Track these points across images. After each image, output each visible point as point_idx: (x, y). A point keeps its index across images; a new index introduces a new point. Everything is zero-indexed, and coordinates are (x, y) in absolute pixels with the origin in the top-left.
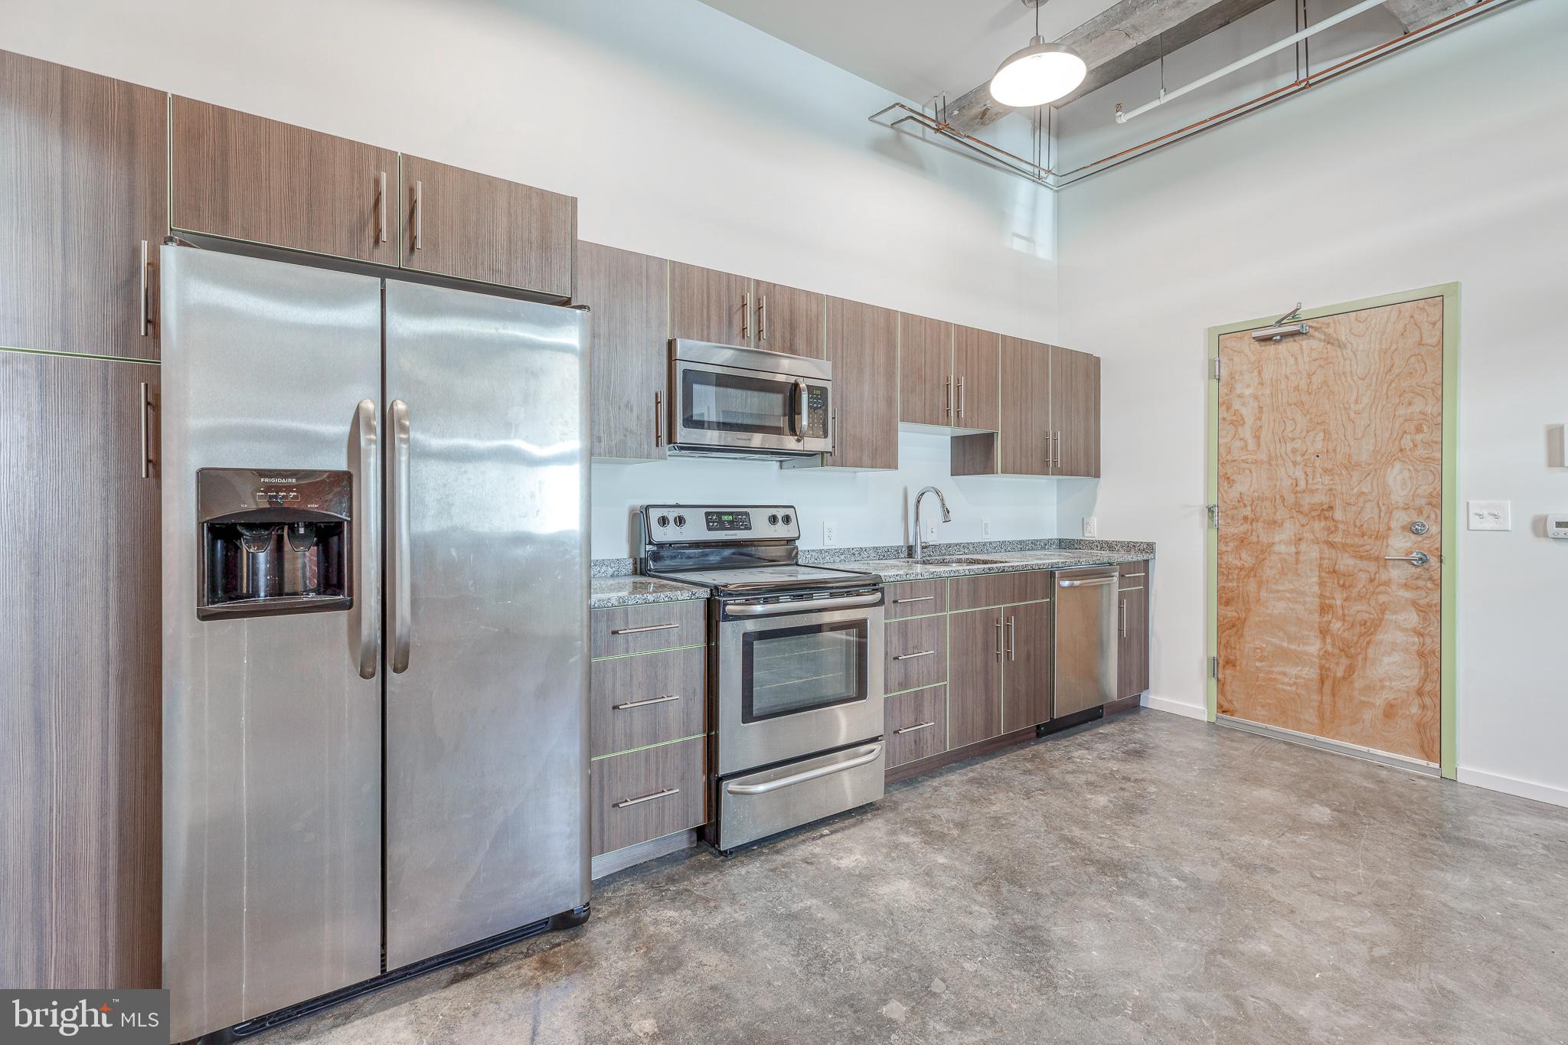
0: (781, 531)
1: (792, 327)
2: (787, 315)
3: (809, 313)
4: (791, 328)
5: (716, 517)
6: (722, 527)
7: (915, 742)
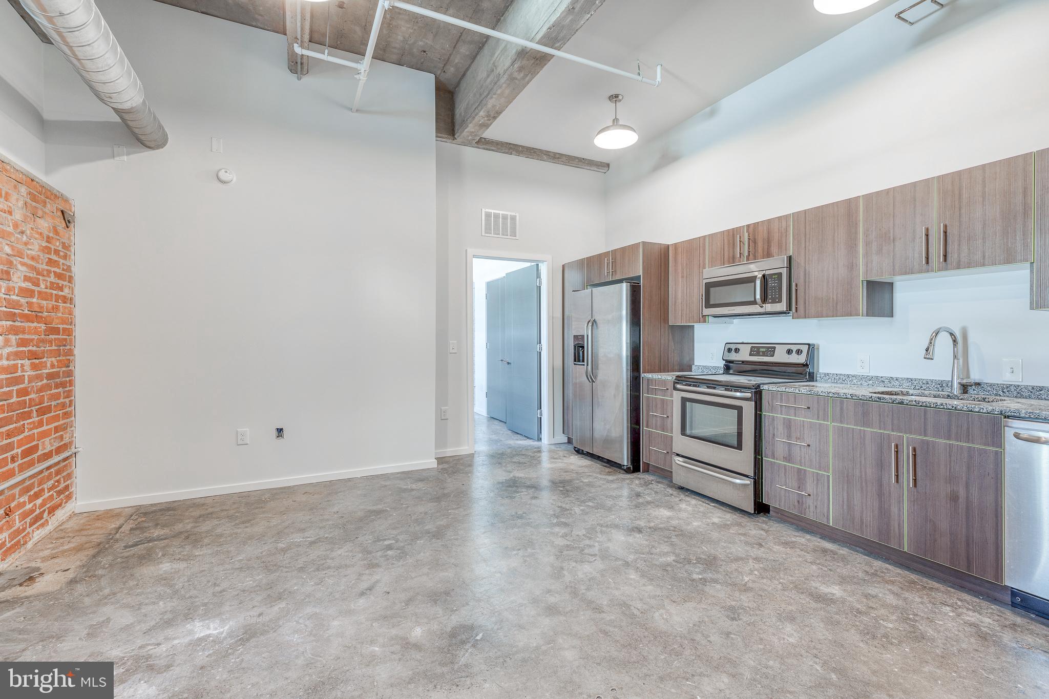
0: (794, 359)
1: (769, 241)
2: (766, 235)
3: (780, 229)
4: (768, 243)
5: (756, 349)
6: (758, 354)
7: (798, 502)
